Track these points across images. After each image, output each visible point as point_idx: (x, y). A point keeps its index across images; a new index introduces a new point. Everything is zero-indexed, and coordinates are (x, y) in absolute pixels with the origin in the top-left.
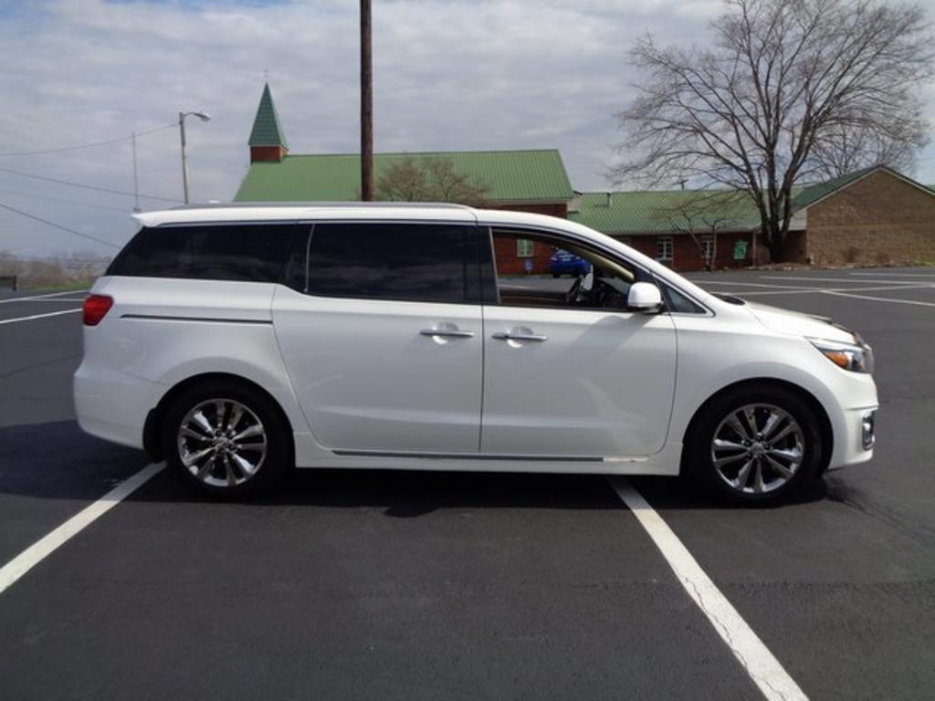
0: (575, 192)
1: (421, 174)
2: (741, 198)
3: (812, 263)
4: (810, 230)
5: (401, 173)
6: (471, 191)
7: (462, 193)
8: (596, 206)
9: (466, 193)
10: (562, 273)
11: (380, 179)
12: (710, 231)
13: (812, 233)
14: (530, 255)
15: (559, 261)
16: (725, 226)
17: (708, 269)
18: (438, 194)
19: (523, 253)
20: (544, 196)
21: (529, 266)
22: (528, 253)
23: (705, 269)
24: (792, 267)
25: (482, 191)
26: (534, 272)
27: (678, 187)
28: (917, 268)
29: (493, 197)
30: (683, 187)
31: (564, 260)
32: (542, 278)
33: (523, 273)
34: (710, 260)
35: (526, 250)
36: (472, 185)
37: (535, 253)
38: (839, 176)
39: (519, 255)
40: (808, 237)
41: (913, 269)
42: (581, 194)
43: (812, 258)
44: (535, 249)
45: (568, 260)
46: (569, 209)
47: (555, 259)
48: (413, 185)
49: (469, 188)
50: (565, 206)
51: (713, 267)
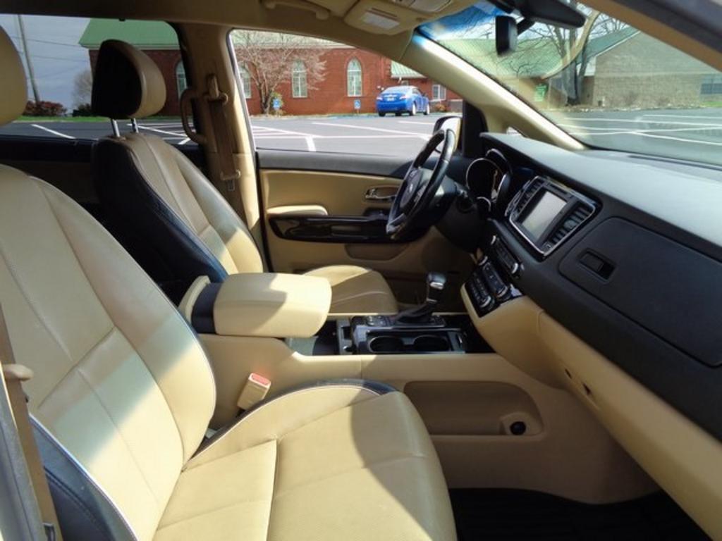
2: (545, 45)
3: (604, 105)
4: (597, 75)
10: (388, 112)
13: (599, 79)
14: (359, 95)
15: (384, 100)
16: (527, 71)
19: (353, 94)
21: (357, 106)
22: (357, 93)
24: (588, 108)
26: (361, 111)
27: (485, 37)
28: (694, 111)
30: (488, 37)
31: (389, 100)
32: (368, 116)
33: (353, 112)
35: (355, 91)
37: (363, 93)
38: (614, 31)
39: (349, 95)
40: (596, 83)
41: (689, 111)
43: (604, 100)
44: (363, 90)
45: (393, 99)
47: (381, 98)
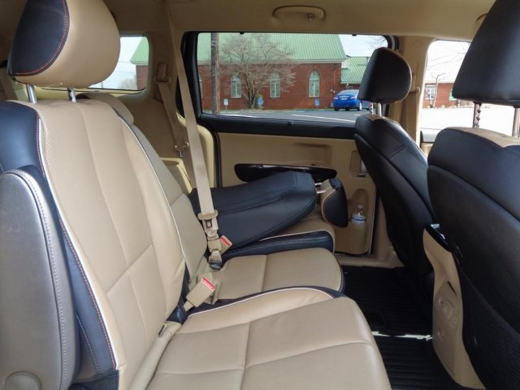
0: (347, 56)
1: (249, 42)
5: (237, 41)
6: (281, 54)
7: (275, 55)
8: (359, 65)
9: (278, 55)
10: (341, 108)
11: (223, 45)
12: (435, 82)
14: (317, 96)
15: (339, 100)
17: (431, 107)
18: (260, 55)
19: (313, 95)
20: (327, 58)
21: (317, 103)
22: (316, 95)
23: (429, 107)
25: (288, 54)
26: (320, 107)
29: (294, 58)
31: (343, 99)
32: (325, 111)
33: (313, 108)
34: (433, 101)
35: (314, 93)
36: (281, 49)
37: (320, 95)
39: (310, 96)
42: (350, 57)
44: (320, 92)
45: (346, 99)
46: (343, 67)
47: (337, 99)
48: (244, 49)
49: (280, 52)
50: (340, 64)
51: (434, 106)
